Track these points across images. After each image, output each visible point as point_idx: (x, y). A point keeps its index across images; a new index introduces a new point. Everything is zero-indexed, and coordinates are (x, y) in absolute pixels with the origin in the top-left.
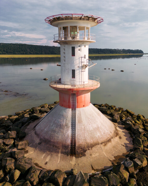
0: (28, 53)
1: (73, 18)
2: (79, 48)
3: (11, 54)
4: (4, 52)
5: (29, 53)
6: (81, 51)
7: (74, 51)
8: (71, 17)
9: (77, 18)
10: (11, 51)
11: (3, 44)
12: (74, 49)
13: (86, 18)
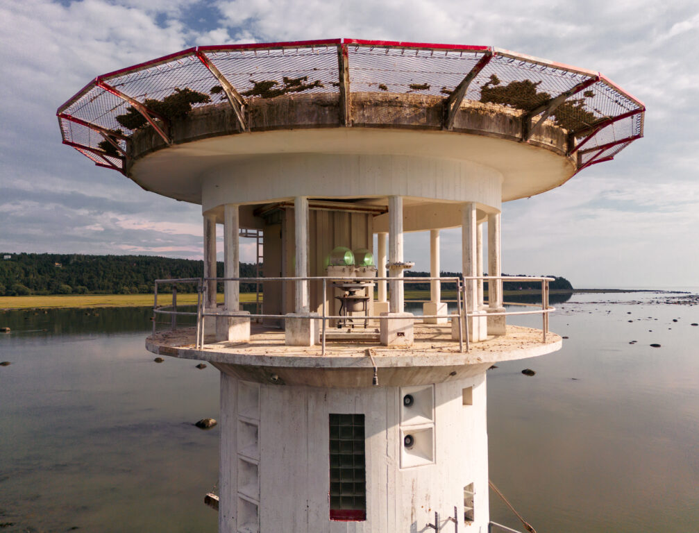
0: (165, 289)
1: (348, 108)
2: (414, 423)
3: (104, 291)
4: (80, 287)
5: (168, 289)
6: (429, 455)
7: (361, 459)
8: (331, 92)
9: (392, 103)
10: (106, 281)
11: (79, 257)
12: (361, 433)
13: (502, 116)
